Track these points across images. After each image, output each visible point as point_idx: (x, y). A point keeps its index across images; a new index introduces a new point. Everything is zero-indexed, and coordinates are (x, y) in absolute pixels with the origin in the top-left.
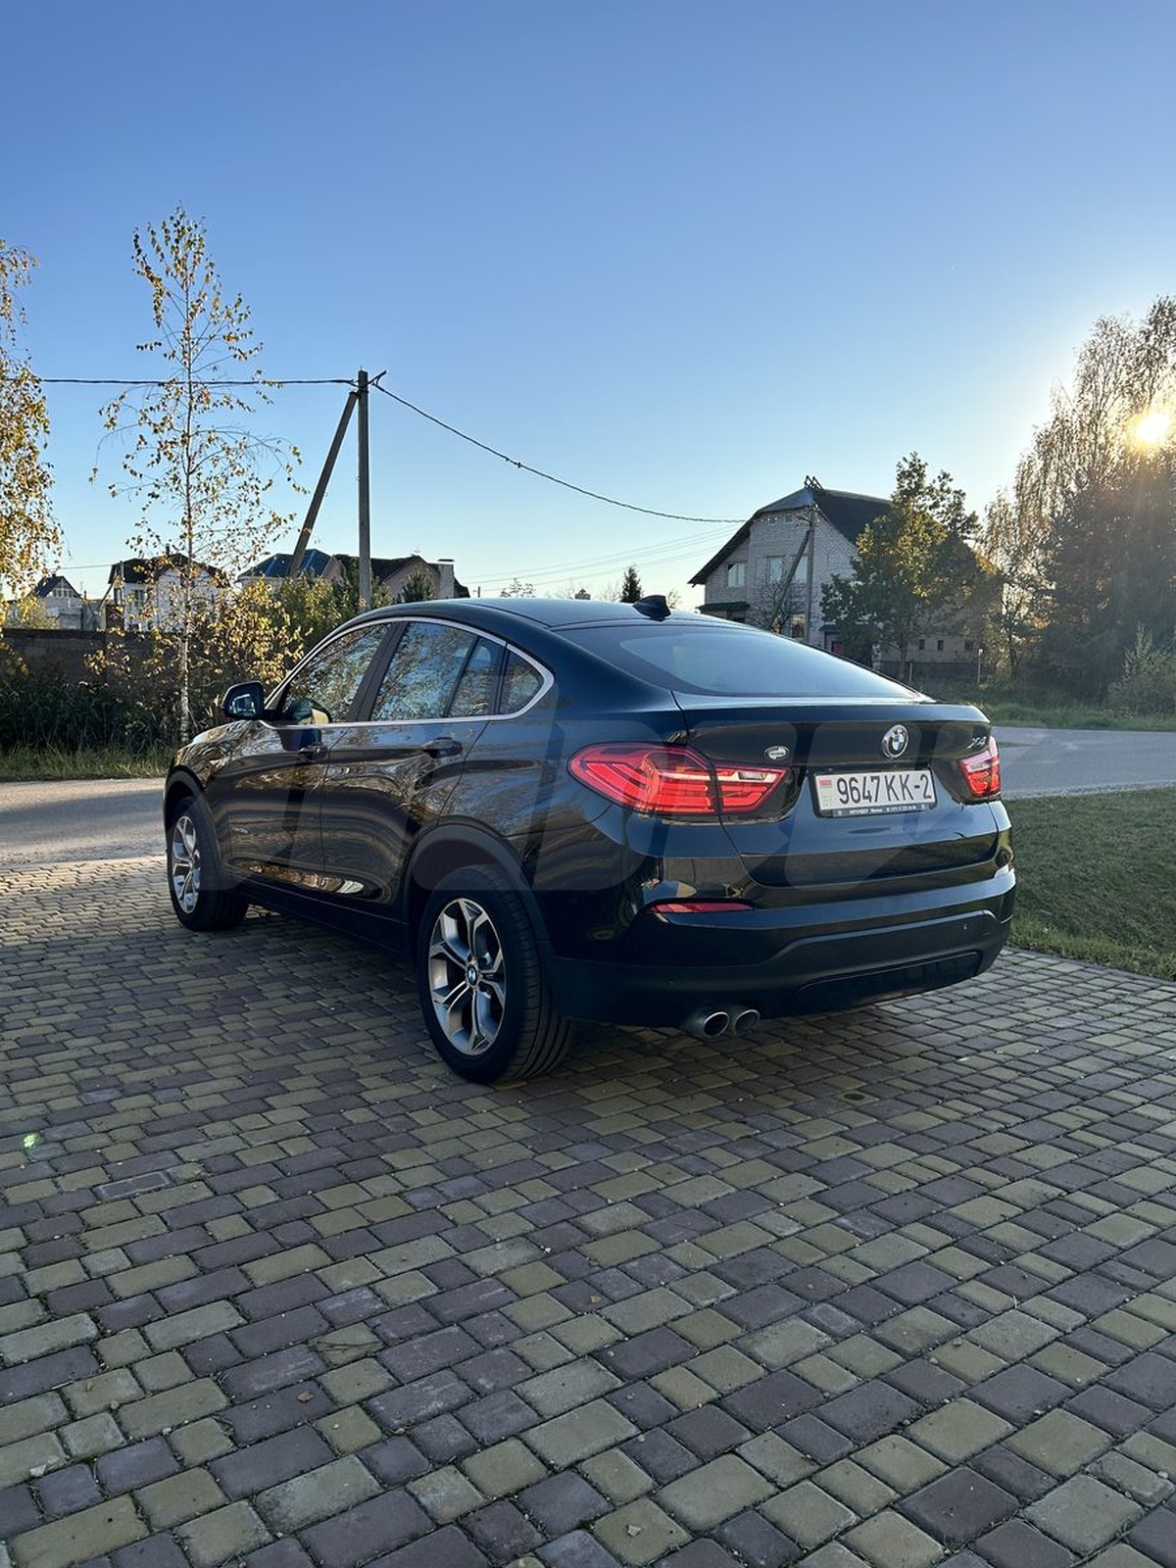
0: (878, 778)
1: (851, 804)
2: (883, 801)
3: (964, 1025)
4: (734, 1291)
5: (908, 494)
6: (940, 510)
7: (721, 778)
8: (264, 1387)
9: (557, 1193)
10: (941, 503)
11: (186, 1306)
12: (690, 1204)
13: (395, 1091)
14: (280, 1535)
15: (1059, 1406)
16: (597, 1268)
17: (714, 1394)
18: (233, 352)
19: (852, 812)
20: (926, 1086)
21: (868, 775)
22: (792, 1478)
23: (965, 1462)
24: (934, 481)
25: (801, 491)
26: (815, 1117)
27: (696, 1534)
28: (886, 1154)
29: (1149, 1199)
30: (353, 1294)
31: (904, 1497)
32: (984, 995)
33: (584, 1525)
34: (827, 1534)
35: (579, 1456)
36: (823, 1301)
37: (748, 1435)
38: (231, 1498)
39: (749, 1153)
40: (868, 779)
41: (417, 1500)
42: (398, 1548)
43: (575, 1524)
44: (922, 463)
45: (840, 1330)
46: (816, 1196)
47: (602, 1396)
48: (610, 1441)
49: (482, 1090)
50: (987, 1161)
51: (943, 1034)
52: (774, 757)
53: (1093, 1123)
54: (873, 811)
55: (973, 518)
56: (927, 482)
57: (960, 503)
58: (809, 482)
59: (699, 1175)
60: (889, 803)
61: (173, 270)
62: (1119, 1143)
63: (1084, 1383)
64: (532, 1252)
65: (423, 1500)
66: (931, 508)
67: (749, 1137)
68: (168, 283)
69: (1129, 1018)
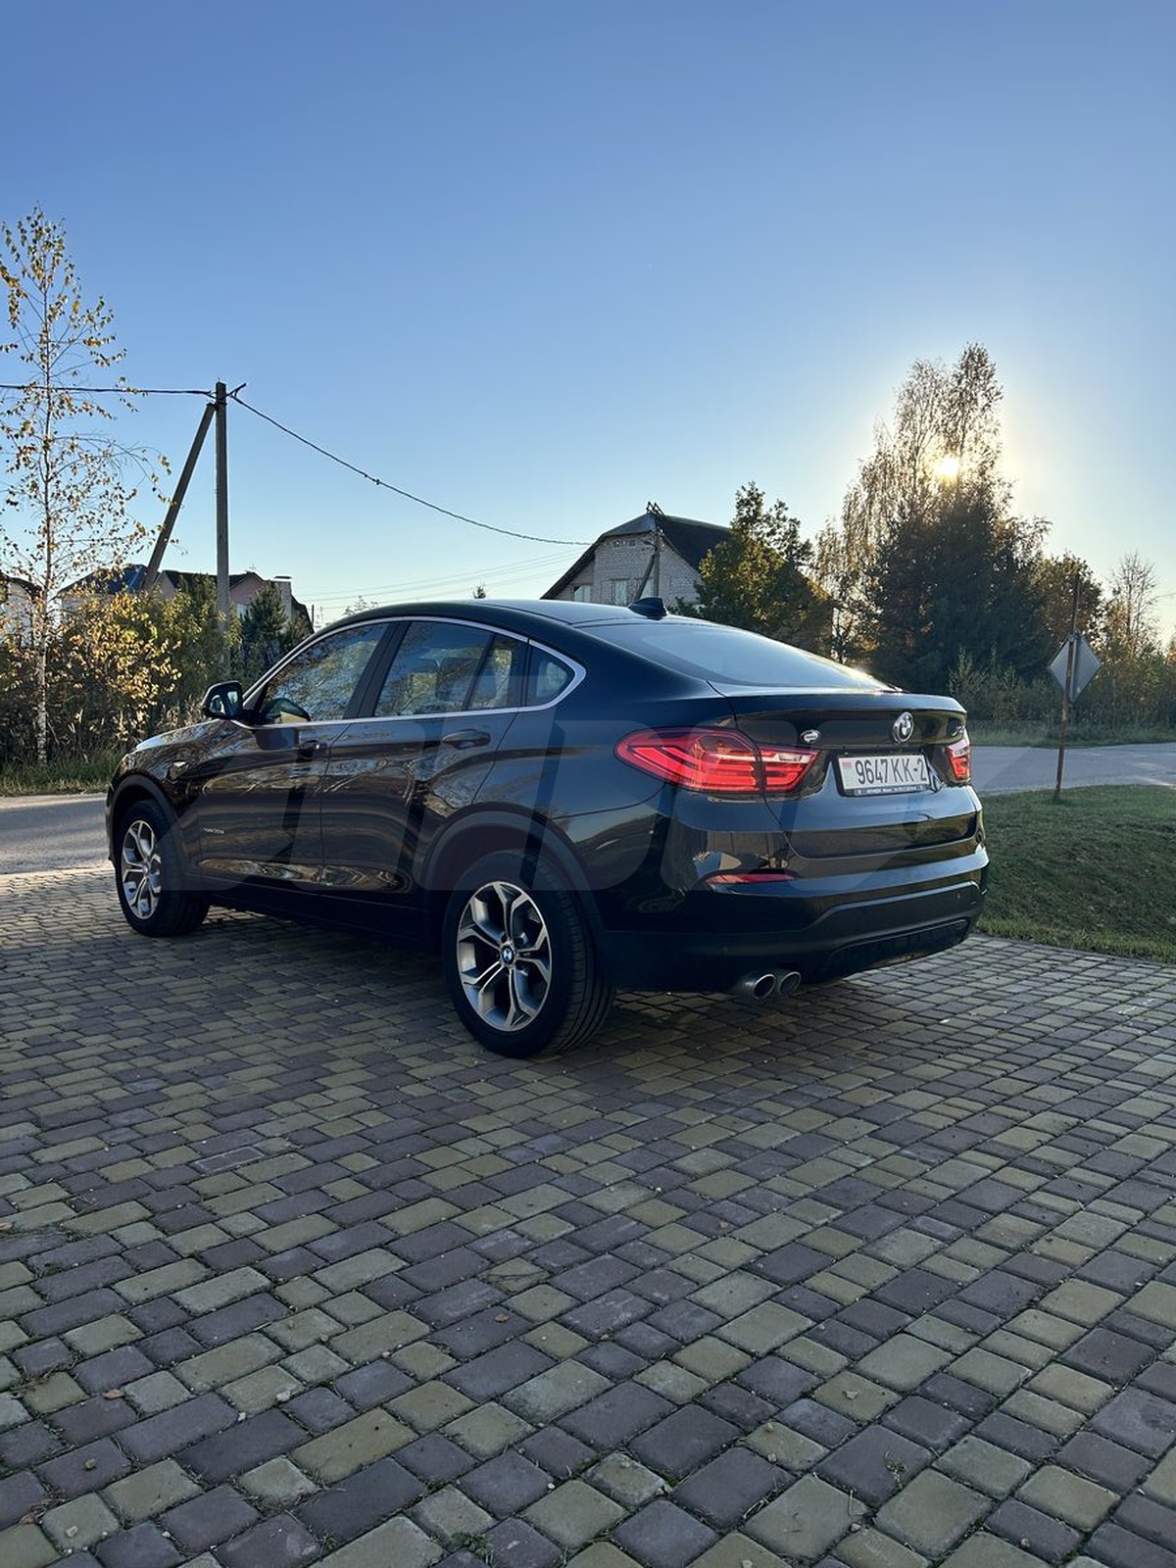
0: (886, 761)
1: (867, 784)
2: (891, 782)
3: (931, 993)
4: (840, 1212)
5: (748, 521)
6: (777, 537)
7: (765, 759)
8: (457, 1313)
9: (641, 1144)
10: (778, 531)
11: (344, 1255)
12: (767, 1146)
13: (439, 1069)
14: (541, 1425)
15: (1153, 1279)
16: (711, 1202)
17: (864, 1291)
18: (95, 357)
19: (869, 792)
20: (923, 1044)
21: (879, 758)
22: (964, 1347)
23: (1097, 1324)
24: (771, 510)
25: (643, 517)
26: (838, 1072)
27: (904, 1394)
28: (915, 1099)
29: (1151, 1121)
30: (499, 1235)
31: (1062, 1353)
32: (937, 968)
33: (805, 1395)
34: (1013, 1385)
35: (775, 1345)
36: (921, 1214)
37: (910, 1319)
38: (478, 1402)
39: (797, 1103)
40: (879, 762)
41: (649, 1389)
42: (653, 1425)
43: (798, 1395)
44: (760, 492)
45: (946, 1235)
46: (872, 1134)
47: (769, 1299)
48: (794, 1331)
49: (525, 1064)
50: (1005, 1100)
51: (915, 1001)
52: (808, 740)
53: (1079, 1067)
54: (884, 790)
55: (807, 546)
56: (764, 511)
57: (795, 531)
58: (650, 508)
59: (762, 1123)
60: (896, 784)
61: (30, 270)
62: (1106, 1081)
63: (1165, 1261)
64: (644, 1192)
65: (655, 1388)
66: (768, 535)
67: (790, 1090)
68: (26, 285)
69: (1069, 983)
